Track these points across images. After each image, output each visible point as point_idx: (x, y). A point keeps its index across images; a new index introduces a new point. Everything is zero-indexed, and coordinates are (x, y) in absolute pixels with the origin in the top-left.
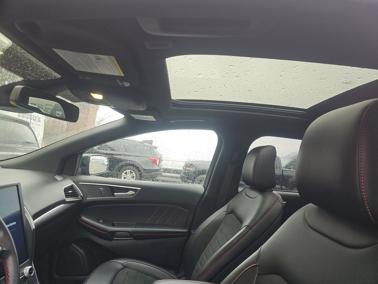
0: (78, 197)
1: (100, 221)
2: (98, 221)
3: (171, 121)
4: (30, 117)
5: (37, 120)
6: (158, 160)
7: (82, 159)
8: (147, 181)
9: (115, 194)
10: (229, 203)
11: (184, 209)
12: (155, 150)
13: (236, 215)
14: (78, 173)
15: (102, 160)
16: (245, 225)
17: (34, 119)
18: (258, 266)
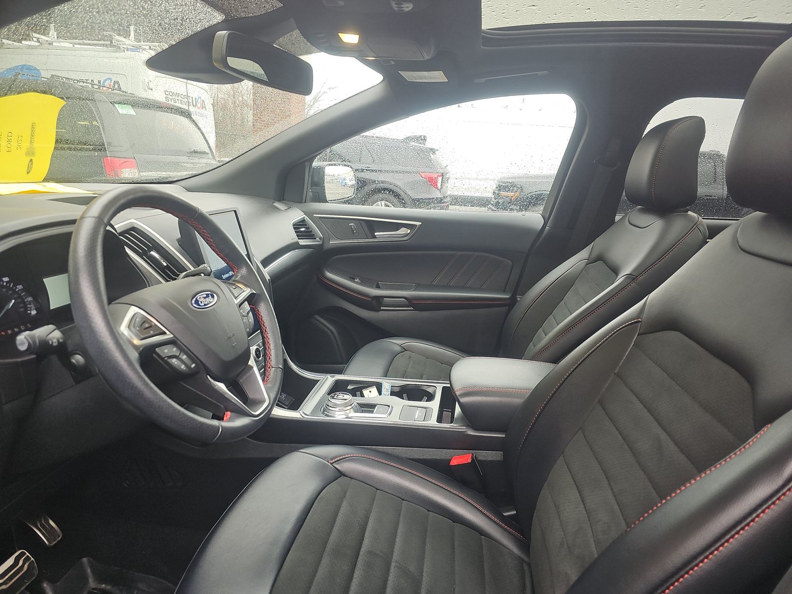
0: (316, 239)
1: (356, 280)
2: (352, 279)
3: (477, 81)
4: (186, 100)
5: (199, 105)
6: (439, 178)
7: (313, 173)
8: (430, 209)
9: (376, 234)
10: (593, 243)
11: (502, 259)
12: (432, 156)
13: (605, 262)
14: (308, 198)
15: (342, 176)
16: (623, 275)
17: (195, 104)
18: (640, 322)
